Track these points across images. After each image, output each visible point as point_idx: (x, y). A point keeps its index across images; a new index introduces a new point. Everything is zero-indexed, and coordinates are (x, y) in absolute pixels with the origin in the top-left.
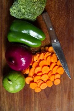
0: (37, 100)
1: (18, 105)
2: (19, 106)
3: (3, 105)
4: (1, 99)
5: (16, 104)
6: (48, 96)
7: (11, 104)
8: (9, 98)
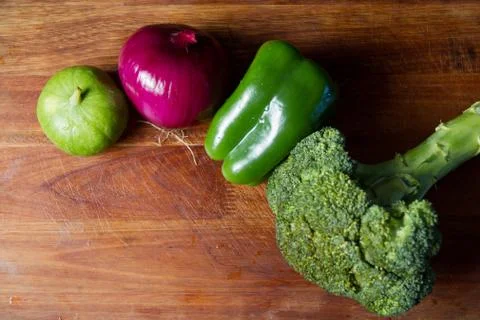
0: (33, 145)
1: (13, 68)
2: (9, 73)
3: (15, 12)
4: (39, 4)
5: (16, 64)
6: (48, 186)
7: (16, 44)
8: (39, 36)
